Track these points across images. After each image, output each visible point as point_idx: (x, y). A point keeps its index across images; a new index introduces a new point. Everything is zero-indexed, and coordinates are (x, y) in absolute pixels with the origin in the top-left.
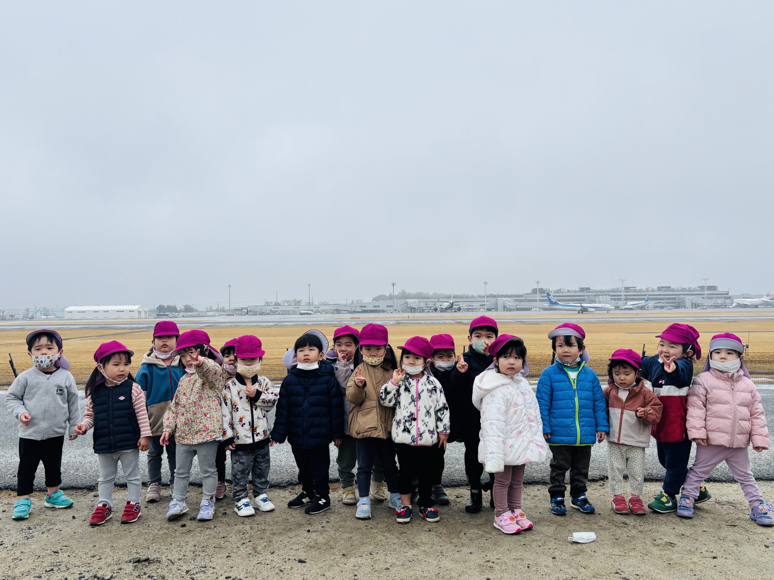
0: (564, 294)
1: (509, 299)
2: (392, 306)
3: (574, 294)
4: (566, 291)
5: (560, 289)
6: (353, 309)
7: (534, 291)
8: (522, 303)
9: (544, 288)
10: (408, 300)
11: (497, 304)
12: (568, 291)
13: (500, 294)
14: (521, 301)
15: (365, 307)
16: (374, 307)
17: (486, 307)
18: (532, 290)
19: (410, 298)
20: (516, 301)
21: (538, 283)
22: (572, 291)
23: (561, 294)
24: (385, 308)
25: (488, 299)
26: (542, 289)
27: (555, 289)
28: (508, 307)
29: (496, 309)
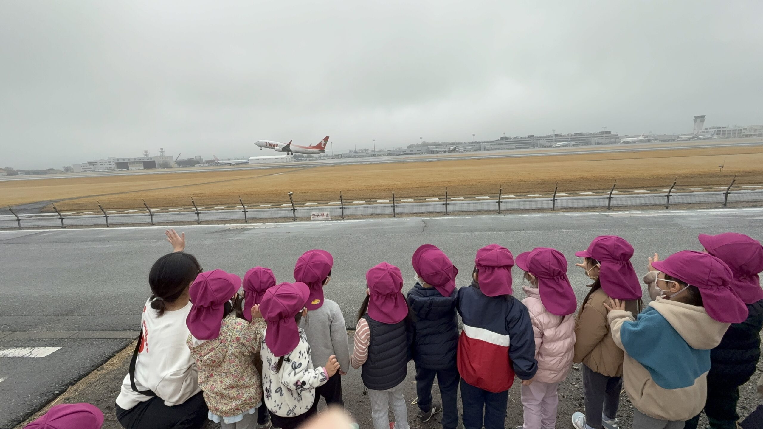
0: (519, 140)
1: (487, 144)
2: (420, 151)
3: (525, 139)
4: (520, 138)
5: (517, 137)
6: (399, 153)
7: (502, 139)
8: (494, 146)
9: (507, 136)
10: (429, 147)
11: (480, 147)
12: (521, 138)
13: (481, 141)
14: (494, 145)
15: (405, 151)
16: (410, 151)
17: (474, 149)
18: (500, 138)
19: (430, 146)
20: (491, 144)
21: (504, 133)
22: (523, 138)
23: (517, 140)
24: (416, 152)
25: (475, 144)
26: (506, 137)
27: (514, 137)
28: (487, 148)
29: (480, 150)
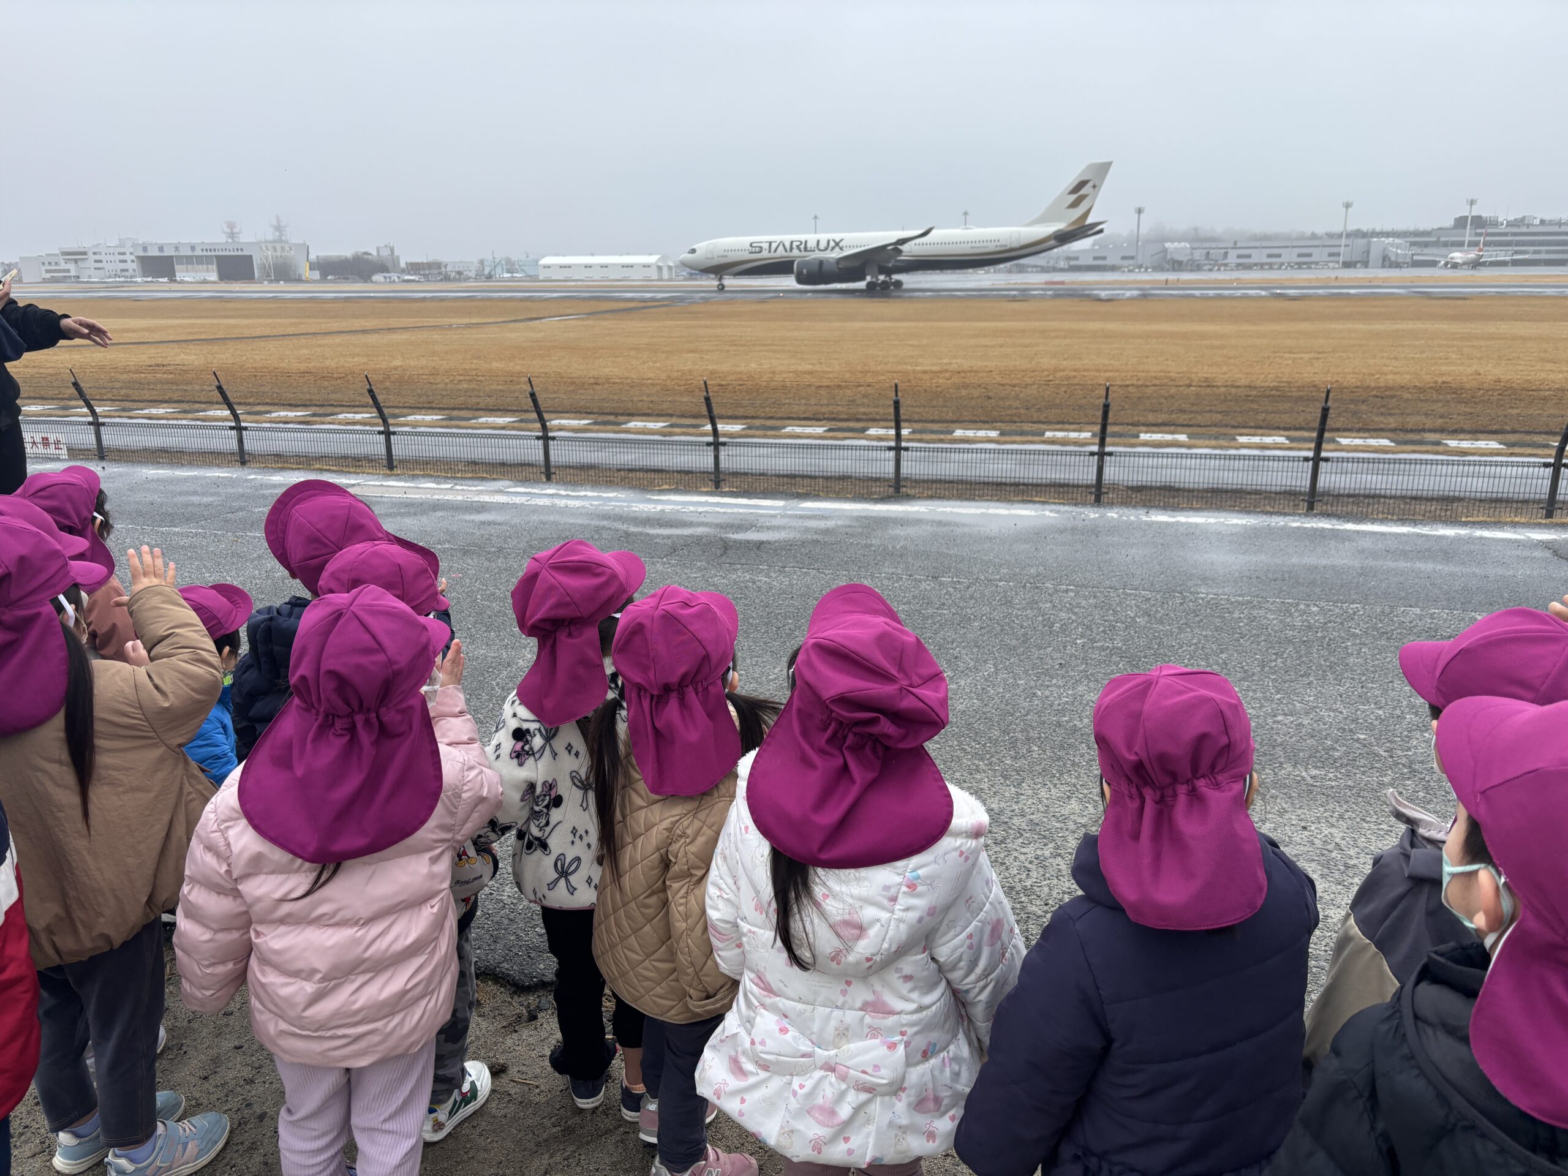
0: (1532, 229)
1: (1398, 241)
2: (1132, 258)
3: (1556, 229)
4: (1537, 222)
5: (1523, 219)
6: (1051, 263)
7: (1461, 222)
8: (1426, 251)
9: (1484, 215)
10: (1168, 245)
11: (1368, 252)
12: (1542, 222)
13: (1378, 229)
14: (1426, 245)
15: (1077, 259)
16: (1095, 258)
17: (1341, 259)
18: (1456, 220)
19: (1172, 241)
20: (1413, 244)
21: (1472, 203)
22: (1551, 223)
23: (1524, 229)
24: (1118, 262)
25: (1349, 241)
26: (1480, 217)
27: (1511, 218)
28: (1393, 258)
29: (1366, 264)
